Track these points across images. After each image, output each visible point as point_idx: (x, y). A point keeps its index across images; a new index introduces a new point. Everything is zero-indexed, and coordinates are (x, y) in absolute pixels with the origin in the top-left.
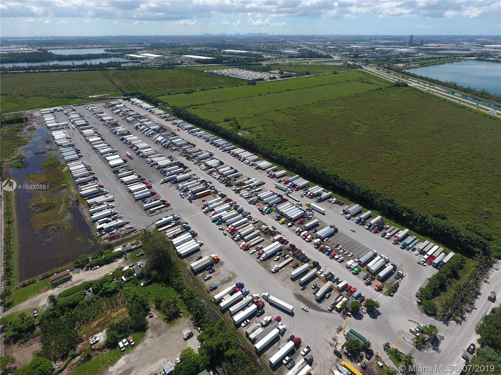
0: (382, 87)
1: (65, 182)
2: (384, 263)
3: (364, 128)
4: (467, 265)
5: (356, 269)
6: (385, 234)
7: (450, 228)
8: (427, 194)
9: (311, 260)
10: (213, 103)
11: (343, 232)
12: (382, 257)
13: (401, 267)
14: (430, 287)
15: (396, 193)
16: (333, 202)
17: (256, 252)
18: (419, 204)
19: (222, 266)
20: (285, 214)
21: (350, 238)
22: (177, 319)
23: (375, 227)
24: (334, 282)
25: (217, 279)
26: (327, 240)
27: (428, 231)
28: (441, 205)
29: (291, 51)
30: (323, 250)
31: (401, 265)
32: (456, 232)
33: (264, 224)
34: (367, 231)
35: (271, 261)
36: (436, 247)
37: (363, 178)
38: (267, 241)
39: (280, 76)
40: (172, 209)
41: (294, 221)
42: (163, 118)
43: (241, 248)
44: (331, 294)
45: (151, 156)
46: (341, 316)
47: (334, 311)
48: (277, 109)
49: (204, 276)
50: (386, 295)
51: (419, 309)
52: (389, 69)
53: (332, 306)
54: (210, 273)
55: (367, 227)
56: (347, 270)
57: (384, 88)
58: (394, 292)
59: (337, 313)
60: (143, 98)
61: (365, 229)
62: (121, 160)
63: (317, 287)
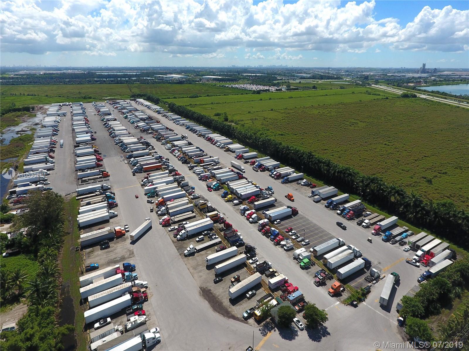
0: (389, 97)
1: (21, 152)
2: (352, 256)
5: (306, 260)
6: (362, 221)
8: (430, 182)
9: (247, 244)
10: (212, 104)
11: (304, 215)
12: (350, 248)
13: (379, 265)
14: (422, 296)
16: (302, 183)
17: (177, 228)
23: (349, 211)
24: (267, 276)
25: (106, 257)
26: (279, 223)
29: (305, 75)
30: (267, 233)
31: (380, 263)
34: (339, 217)
36: (437, 241)
39: (287, 89)
40: (109, 180)
41: (244, 200)
42: (157, 112)
43: (160, 224)
44: (256, 293)
45: (121, 136)
46: (260, 330)
47: (251, 321)
48: (273, 109)
49: (92, 252)
50: (345, 304)
51: (400, 334)
52: (399, 85)
53: (249, 312)
54: (102, 249)
55: (339, 212)
56: (294, 262)
57: (391, 98)
58: (360, 300)
59: (254, 324)
60: (149, 99)
61: (336, 215)
62: (89, 138)
63: (238, 280)
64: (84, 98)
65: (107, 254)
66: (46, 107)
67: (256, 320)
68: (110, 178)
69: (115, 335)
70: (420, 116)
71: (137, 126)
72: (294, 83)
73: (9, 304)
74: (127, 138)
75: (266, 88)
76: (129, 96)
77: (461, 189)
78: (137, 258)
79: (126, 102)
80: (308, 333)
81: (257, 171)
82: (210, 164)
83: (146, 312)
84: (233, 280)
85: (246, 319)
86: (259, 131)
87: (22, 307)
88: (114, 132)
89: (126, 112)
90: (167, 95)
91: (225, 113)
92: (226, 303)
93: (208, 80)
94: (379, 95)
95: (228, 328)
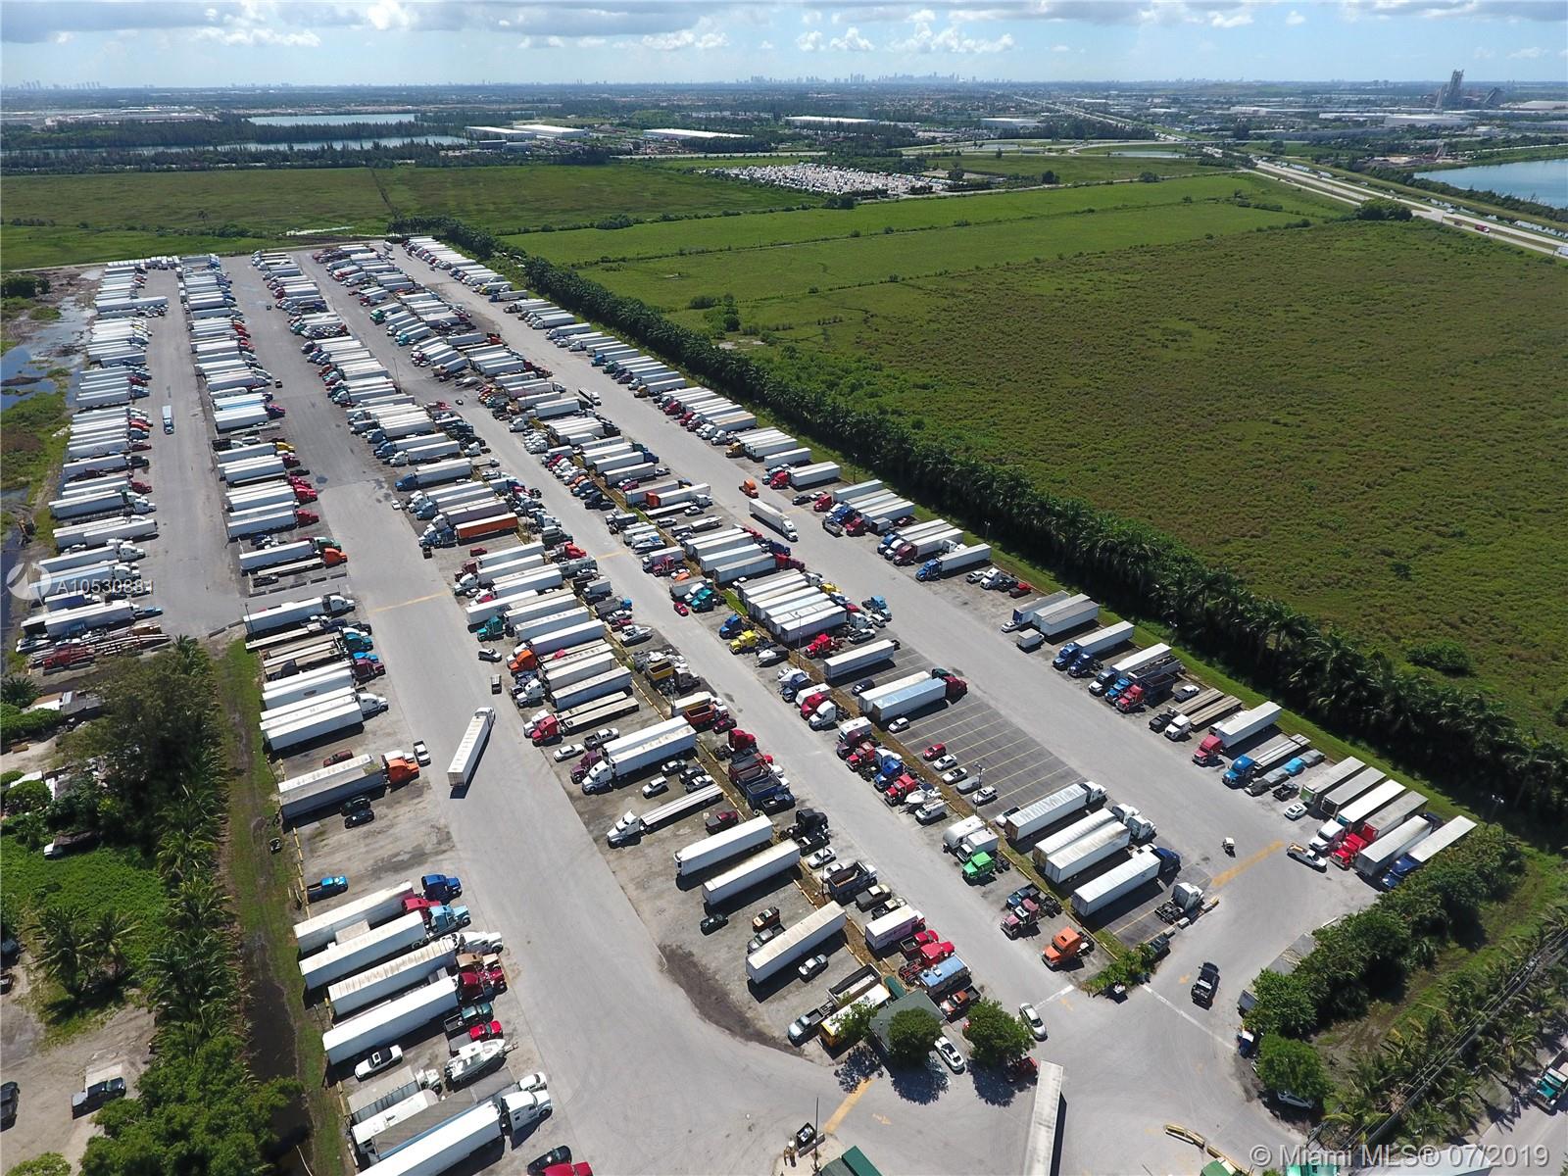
0: (1311, 220)
1: (32, 469)
2: (1125, 841)
3: (1204, 340)
4: (1530, 881)
5: (982, 858)
6: (1168, 719)
7: (1468, 704)
8: (1402, 571)
9: (803, 802)
10: (682, 254)
11: (986, 698)
12: (1118, 815)
13: (1205, 869)
14: (1318, 971)
15: (1264, 563)
16: (985, 581)
17: (580, 752)
18: (1358, 609)
19: (419, 800)
20: (763, 616)
21: (1007, 724)
22: (102, 1010)
23: (1130, 686)
24: (863, 908)
25: (367, 852)
26: (905, 727)
27: (1368, 718)
28: (1454, 619)
29: (1017, 121)
30: (865, 766)
31: (1206, 859)
32: (1493, 724)
33: (666, 648)
34: (1095, 702)
35: (627, 796)
36: (1392, 788)
37: (1143, 502)
38: (646, 713)
39: (950, 186)
40: (345, 575)
41: (793, 645)
42: (487, 292)
43: (527, 737)
44: (826, 964)
45: (371, 401)
46: (837, 1074)
47: (813, 1047)
48: (896, 277)
49: (321, 834)
50: (1089, 991)
51: (1239, 1079)
52: (1354, 169)
53: (806, 1021)
54: (350, 825)
55: (1096, 685)
56: (947, 860)
57: (1319, 222)
58: (1135, 980)
59: (821, 1057)
60: (453, 238)
61: (1086, 695)
62: (259, 411)
63: (774, 925)
64: (222, 235)
65: (368, 841)
66: (92, 275)
67: (826, 1045)
68: (350, 567)
69: (420, 1101)
70: (1409, 303)
71: (423, 358)
72: (977, 158)
73: (93, 1008)
74: (392, 408)
75: (876, 181)
76: (381, 224)
77: (1502, 595)
78: (462, 854)
79: (372, 250)
80: (976, 1081)
81: (838, 535)
82: (681, 510)
83: (503, 1026)
84: (759, 922)
85: (797, 1042)
86: (847, 372)
87: (133, 1015)
88: (345, 383)
89: (378, 297)
90: (516, 218)
91: (729, 297)
92: (740, 993)
93: (666, 145)
94: (1279, 209)
95: (744, 1070)
